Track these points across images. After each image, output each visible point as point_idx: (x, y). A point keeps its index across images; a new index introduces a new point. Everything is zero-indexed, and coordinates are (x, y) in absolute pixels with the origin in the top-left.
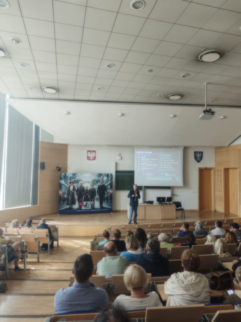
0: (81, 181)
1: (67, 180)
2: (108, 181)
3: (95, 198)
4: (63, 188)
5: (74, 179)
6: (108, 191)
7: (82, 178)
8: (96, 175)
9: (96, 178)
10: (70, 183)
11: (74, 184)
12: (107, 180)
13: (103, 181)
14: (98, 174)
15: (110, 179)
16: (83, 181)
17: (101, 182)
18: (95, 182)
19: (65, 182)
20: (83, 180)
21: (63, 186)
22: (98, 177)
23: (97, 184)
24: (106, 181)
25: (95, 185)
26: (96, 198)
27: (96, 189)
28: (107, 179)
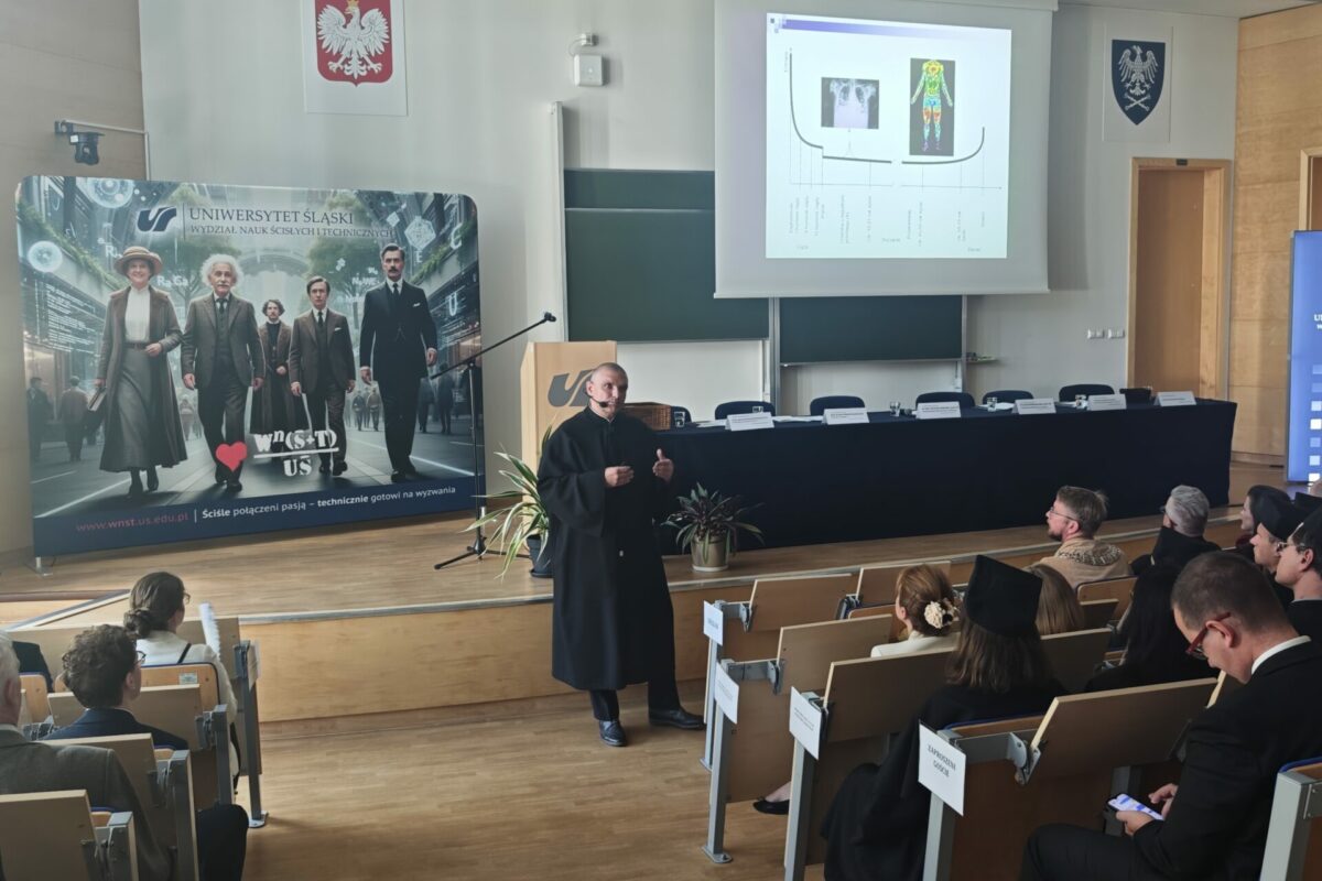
0: (221, 250)
1: (90, 242)
2: (444, 259)
3: (350, 397)
4: (54, 318)
5: (153, 235)
6: (448, 342)
7: (226, 223)
8: (347, 205)
9: (348, 229)
10: (124, 266)
11: (160, 279)
12: (434, 246)
13: (403, 255)
14: (360, 194)
15: (455, 244)
16: (234, 253)
17: (387, 266)
18: (341, 263)
19: (72, 257)
20: (235, 245)
21: (52, 301)
22: (360, 216)
23: (355, 280)
24: (425, 255)
25: (340, 288)
26: (359, 401)
27: (350, 319)
28: (432, 236)
